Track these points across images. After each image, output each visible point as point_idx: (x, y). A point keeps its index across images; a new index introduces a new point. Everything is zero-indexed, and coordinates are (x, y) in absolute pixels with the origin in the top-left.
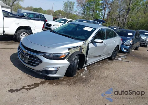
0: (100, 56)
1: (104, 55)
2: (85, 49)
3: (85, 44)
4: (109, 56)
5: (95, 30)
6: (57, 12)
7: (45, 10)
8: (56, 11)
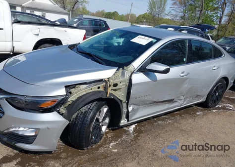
0: (171, 101)
1: (182, 98)
2: (123, 86)
3: (123, 74)
4: (200, 101)
5: (156, 42)
6: (141, 18)
7: (123, 15)
8: (140, 16)
